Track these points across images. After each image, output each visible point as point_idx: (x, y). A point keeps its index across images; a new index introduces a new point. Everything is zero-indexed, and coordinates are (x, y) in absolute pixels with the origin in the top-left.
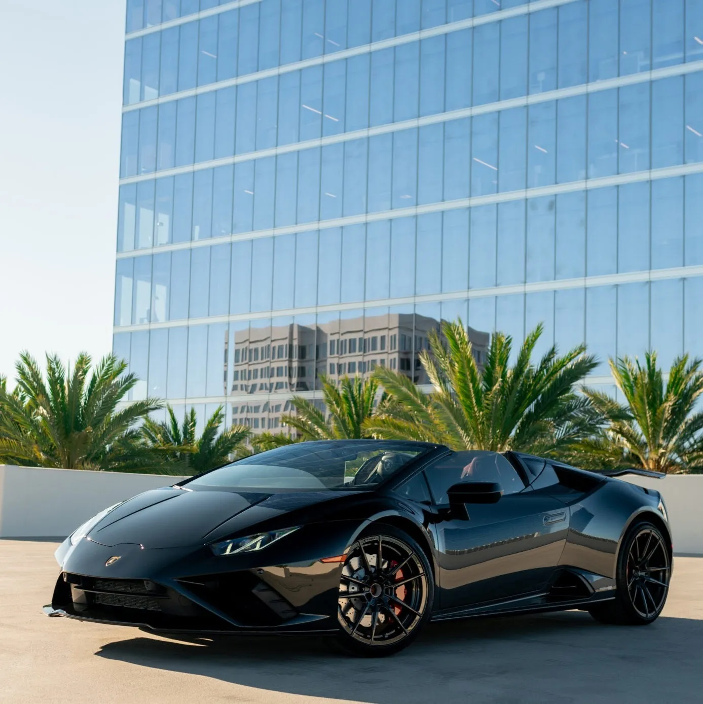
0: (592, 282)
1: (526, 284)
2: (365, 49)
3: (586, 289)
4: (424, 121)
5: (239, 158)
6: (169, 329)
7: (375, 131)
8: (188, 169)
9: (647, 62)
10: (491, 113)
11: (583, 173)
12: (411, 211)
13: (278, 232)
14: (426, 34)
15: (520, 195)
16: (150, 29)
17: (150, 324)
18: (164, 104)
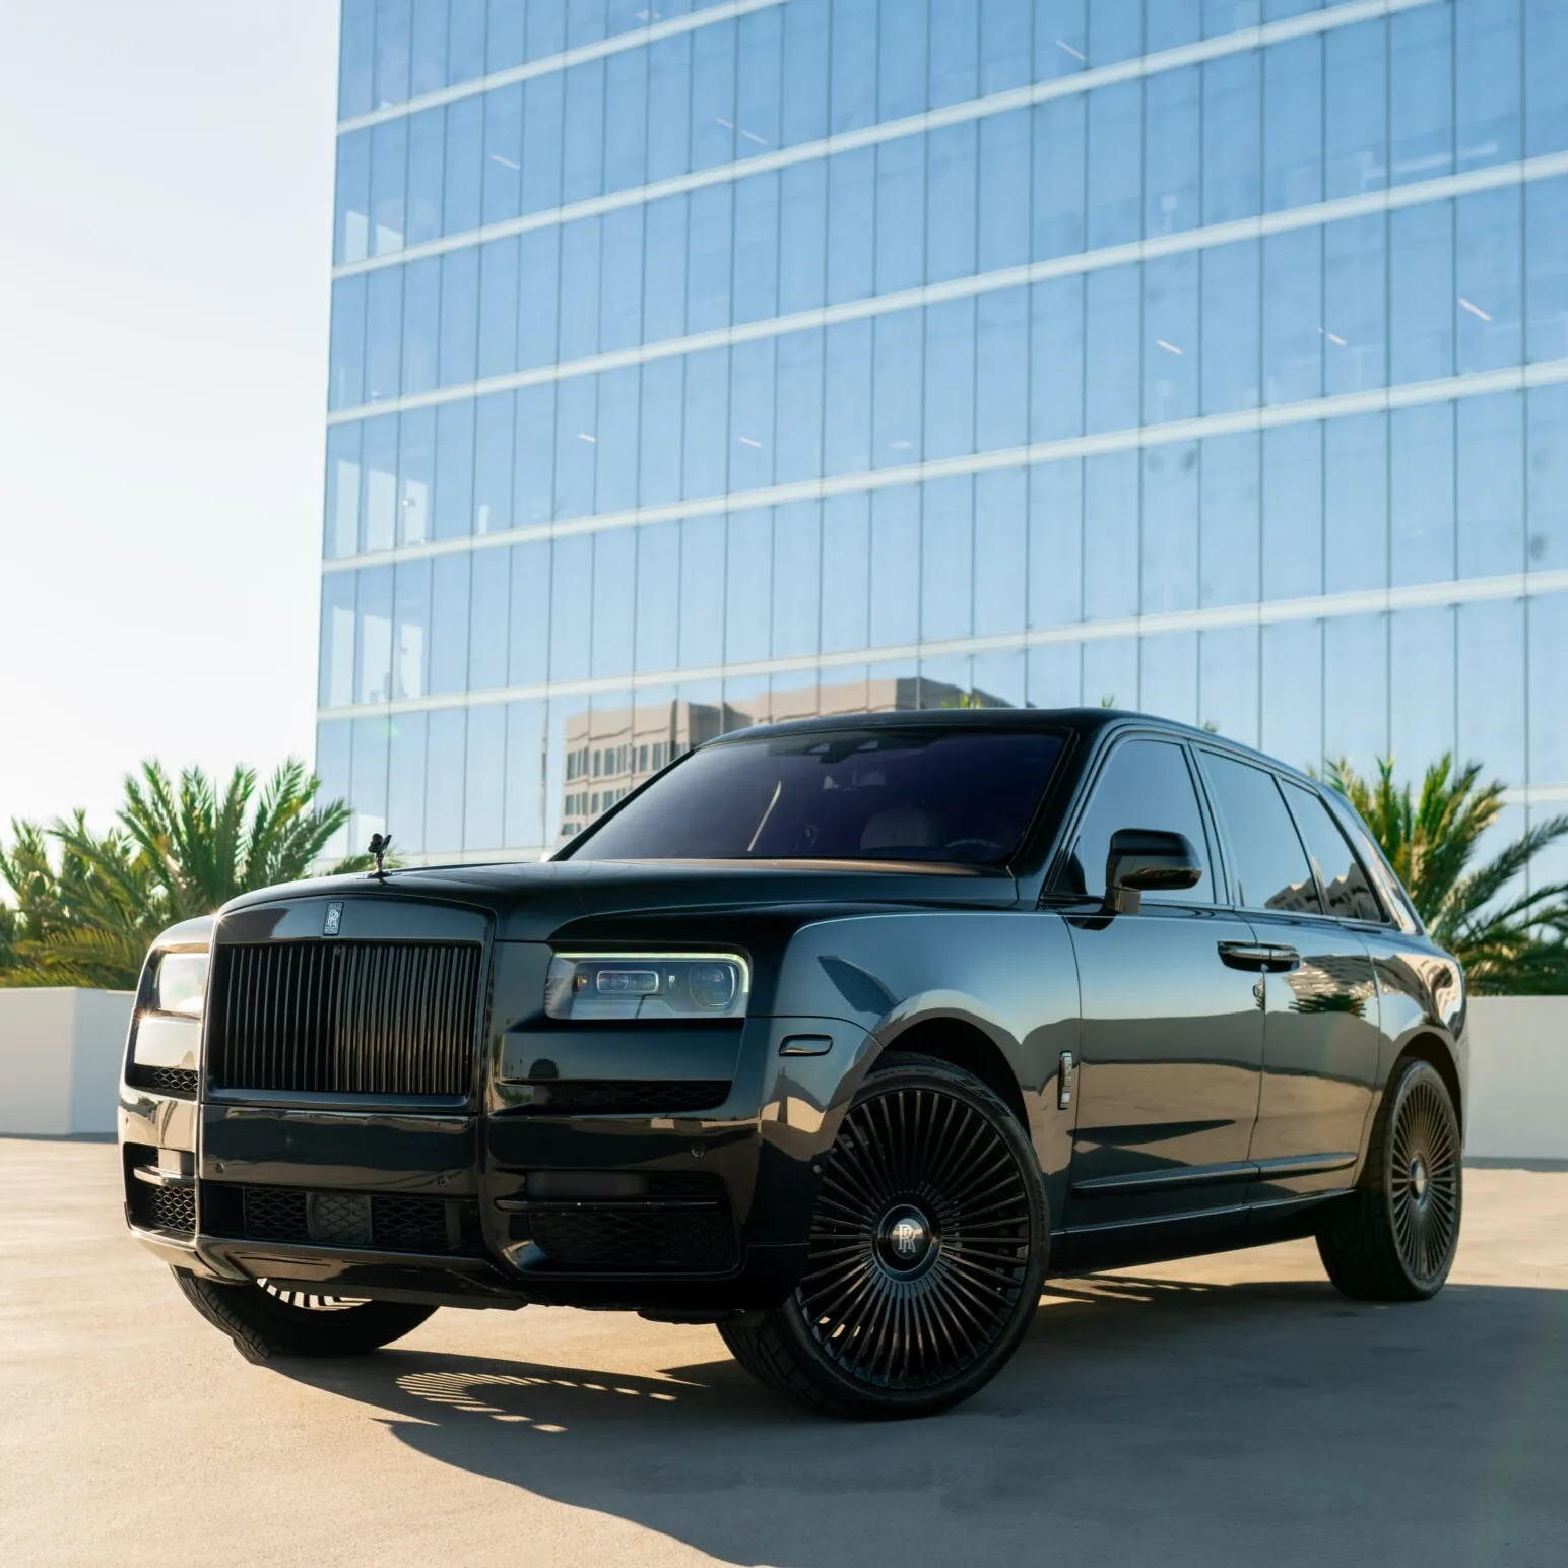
0: (1272, 612)
1: (1143, 618)
2: (817, 149)
3: (1261, 626)
4: (936, 293)
5: (566, 370)
6: (428, 713)
7: (837, 313)
8: (465, 391)
9: (1381, 172)
10: (1068, 277)
11: (1253, 394)
12: (911, 474)
13: (645, 516)
14: (940, 118)
15: (1127, 439)
16: (387, 112)
17: (390, 703)
18: (416, 261)
